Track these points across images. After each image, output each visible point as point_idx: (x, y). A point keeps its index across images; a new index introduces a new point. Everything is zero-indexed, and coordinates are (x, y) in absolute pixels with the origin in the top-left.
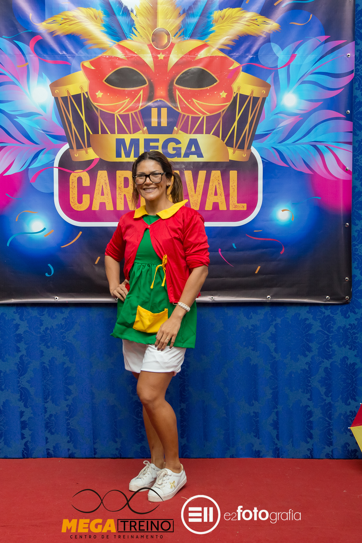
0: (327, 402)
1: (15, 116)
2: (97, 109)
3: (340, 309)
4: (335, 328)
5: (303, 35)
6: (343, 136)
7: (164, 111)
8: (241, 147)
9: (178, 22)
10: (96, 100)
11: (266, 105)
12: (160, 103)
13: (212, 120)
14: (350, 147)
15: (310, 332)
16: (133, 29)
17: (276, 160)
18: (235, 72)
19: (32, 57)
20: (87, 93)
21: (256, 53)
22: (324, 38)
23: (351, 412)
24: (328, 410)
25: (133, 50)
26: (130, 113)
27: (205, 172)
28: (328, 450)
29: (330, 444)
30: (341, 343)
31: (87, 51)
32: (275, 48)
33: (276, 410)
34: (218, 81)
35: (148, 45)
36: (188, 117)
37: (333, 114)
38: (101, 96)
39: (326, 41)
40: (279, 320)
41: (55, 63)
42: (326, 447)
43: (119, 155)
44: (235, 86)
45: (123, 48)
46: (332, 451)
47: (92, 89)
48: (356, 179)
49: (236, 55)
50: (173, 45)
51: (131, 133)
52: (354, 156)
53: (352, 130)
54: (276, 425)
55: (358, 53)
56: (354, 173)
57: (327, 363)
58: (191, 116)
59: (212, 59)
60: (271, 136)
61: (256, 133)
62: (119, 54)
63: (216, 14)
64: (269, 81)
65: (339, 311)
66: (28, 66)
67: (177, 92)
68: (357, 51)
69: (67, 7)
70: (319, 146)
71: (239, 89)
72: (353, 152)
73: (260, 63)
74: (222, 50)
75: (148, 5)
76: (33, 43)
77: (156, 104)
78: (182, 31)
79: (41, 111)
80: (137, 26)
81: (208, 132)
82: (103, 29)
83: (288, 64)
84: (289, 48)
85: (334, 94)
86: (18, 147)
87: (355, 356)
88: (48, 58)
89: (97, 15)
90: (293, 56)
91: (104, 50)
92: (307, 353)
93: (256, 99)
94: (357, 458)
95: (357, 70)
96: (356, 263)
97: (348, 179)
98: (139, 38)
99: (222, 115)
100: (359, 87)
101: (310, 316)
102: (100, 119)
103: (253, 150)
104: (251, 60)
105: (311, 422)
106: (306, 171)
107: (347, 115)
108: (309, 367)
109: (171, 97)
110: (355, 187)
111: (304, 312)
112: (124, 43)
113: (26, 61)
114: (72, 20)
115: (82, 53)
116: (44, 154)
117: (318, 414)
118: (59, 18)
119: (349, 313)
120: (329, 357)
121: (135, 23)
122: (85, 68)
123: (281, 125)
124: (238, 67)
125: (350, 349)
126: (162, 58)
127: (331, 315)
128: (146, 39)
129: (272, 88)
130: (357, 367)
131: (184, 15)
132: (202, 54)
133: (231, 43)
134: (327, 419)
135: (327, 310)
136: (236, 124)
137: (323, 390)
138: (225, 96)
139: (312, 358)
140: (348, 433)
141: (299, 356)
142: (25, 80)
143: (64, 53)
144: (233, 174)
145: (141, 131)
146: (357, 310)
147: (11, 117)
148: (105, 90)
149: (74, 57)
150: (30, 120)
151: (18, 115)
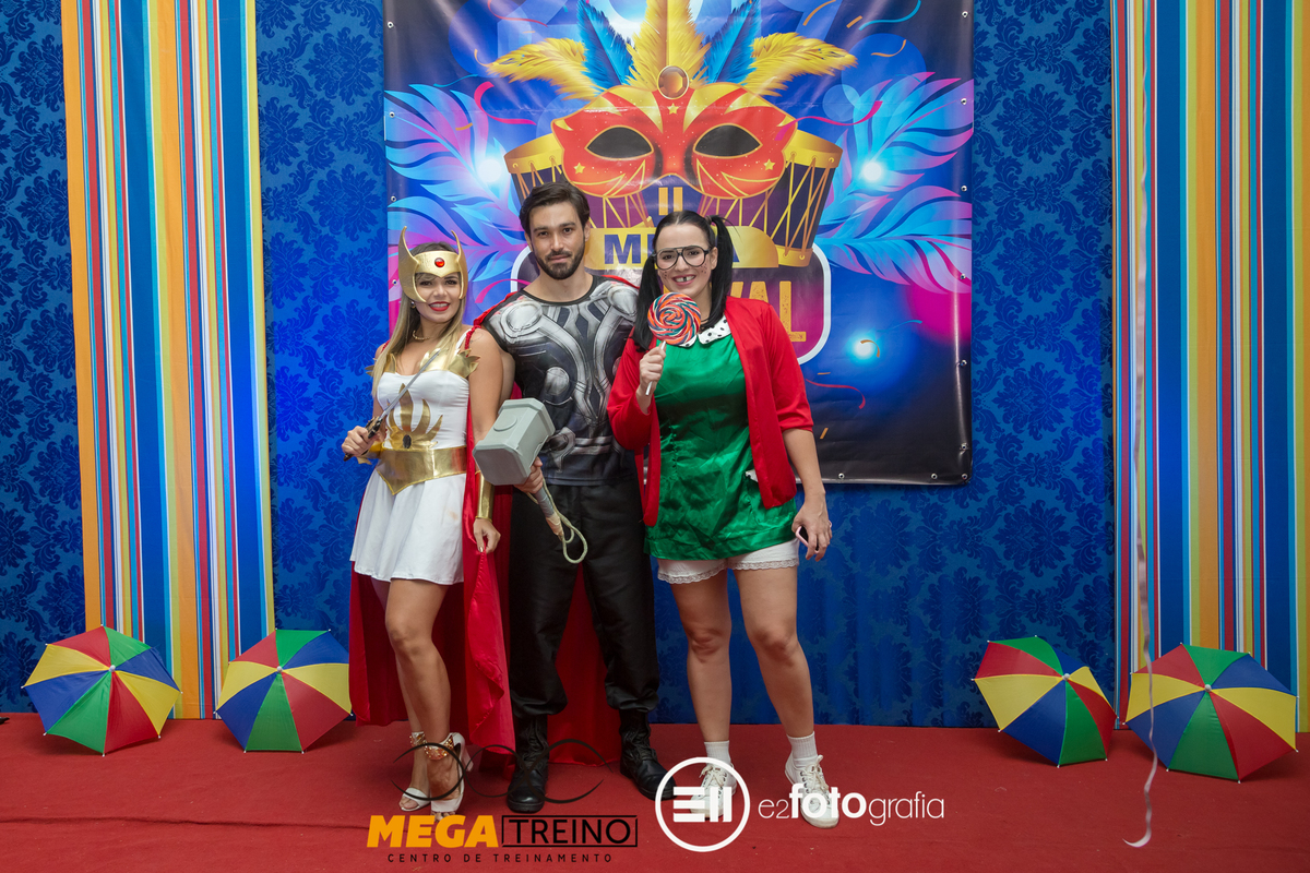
0: (933, 638)
1: (452, 204)
3: (953, 493)
4: (946, 522)
5: (893, 71)
6: (957, 227)
7: (678, 192)
8: (797, 245)
9: (700, 55)
10: (574, 176)
11: (835, 180)
12: (672, 181)
13: (751, 205)
14: (968, 243)
15: (906, 530)
16: (630, 68)
17: (852, 264)
18: (788, 130)
19: (477, 114)
20: (560, 166)
21: (820, 99)
22: (924, 75)
23: (971, 653)
24: (935, 650)
25: (631, 101)
26: (626, 196)
27: (742, 283)
28: (935, 712)
29: (939, 703)
30: (956, 547)
31: (561, 104)
32: (849, 92)
33: (853, 651)
34: (761, 145)
35: (653, 93)
36: (715, 200)
37: (941, 192)
38: (581, 171)
39: (928, 81)
40: (857, 512)
41: (513, 122)
42: (933, 708)
43: (609, 260)
44: (787, 152)
45: (616, 100)
46: (942, 715)
47: (570, 159)
48: (977, 291)
49: (790, 104)
50: (691, 91)
51: (627, 227)
52: (974, 256)
53: (971, 217)
54: (853, 673)
55: (979, 98)
56: (974, 283)
57: (933, 578)
58: (719, 198)
59: (751, 111)
60: (843, 227)
61: (820, 224)
62: (609, 108)
63: (757, 43)
64: (839, 143)
65: (951, 498)
66: (472, 128)
67: (698, 163)
68: (977, 94)
69: (530, 39)
70: (919, 242)
71: (793, 155)
72: (973, 250)
73: (825, 116)
74: (767, 98)
75: (652, 32)
76: (479, 92)
77: (667, 182)
78: (705, 69)
79: (491, 195)
80: (636, 63)
81: (746, 223)
82: (586, 69)
83: (869, 117)
84: (872, 92)
85: (942, 160)
87: (978, 566)
88: (502, 114)
89: (575, 48)
90: (877, 105)
91: (586, 101)
92: (901, 562)
93: (819, 172)
94: (982, 726)
95: (977, 124)
96: (978, 422)
97: (966, 292)
98: (639, 83)
99: (768, 196)
100: (981, 149)
101: (906, 504)
103: (816, 249)
104: (812, 111)
105: (909, 670)
106: (899, 280)
107: (962, 192)
108: (905, 584)
109: (689, 168)
110: (975, 305)
111: (896, 501)
112: (616, 91)
113: (470, 121)
114: (538, 58)
115: (553, 107)
116: (496, 260)
117: (919, 656)
118: (518, 55)
119: (968, 500)
120: (937, 568)
121: (634, 59)
122: (557, 129)
123: (858, 211)
124: (793, 123)
125: (970, 556)
126: (675, 112)
127: (940, 503)
128: (650, 84)
129: (845, 155)
130: (980, 584)
131: (709, 44)
132: (737, 105)
133: (780, 86)
134: (933, 664)
135: (933, 495)
136: (788, 209)
137: (927, 619)
138: (771, 168)
139: (910, 569)
140: (968, 687)
141: (889, 566)
142: (468, 150)
143: (526, 107)
144: (785, 287)
145: (643, 223)
146: (980, 495)
147: (446, 206)
148: (586, 161)
149: (540, 113)
150: (475, 209)
151: (457, 202)
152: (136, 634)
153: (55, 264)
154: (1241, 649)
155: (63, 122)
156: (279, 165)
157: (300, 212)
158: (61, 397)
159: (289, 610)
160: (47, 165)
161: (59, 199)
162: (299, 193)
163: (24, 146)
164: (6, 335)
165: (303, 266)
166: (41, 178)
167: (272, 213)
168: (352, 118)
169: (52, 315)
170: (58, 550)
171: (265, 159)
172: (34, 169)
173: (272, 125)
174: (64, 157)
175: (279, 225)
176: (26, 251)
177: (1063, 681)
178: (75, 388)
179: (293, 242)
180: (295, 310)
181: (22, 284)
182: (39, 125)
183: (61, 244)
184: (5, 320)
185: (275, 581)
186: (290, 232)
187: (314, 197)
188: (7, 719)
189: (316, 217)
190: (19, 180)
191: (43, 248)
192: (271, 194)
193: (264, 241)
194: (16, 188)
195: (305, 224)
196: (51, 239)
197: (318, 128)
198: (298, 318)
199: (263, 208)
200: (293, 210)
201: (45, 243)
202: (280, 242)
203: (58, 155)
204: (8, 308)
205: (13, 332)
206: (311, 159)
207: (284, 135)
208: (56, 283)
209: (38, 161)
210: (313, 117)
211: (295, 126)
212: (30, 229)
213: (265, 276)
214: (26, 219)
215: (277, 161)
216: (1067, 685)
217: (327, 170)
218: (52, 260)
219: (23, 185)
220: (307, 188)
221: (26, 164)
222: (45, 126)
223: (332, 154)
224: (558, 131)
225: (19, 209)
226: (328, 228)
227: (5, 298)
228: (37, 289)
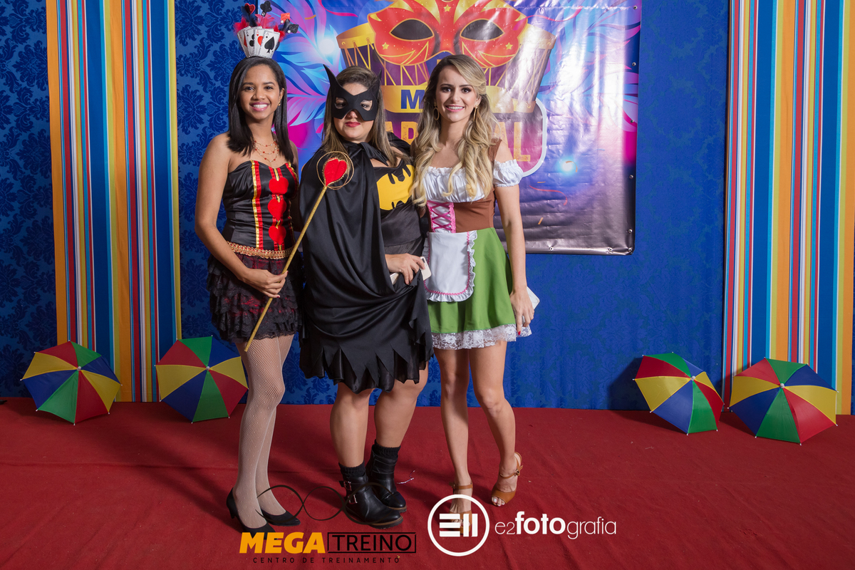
1: (302, 68)
2: (383, 60)
8: (526, 99)
10: (382, 51)
11: (551, 57)
12: (445, 55)
14: (635, 99)
18: (521, 24)
19: (319, 9)
20: (373, 44)
25: (420, 2)
26: (415, 65)
31: (374, 3)
38: (387, 48)
41: (343, 15)
43: (404, 106)
44: (521, 38)
45: (410, 2)
47: (379, 41)
51: (416, 84)
52: (638, 108)
53: (637, 82)
61: (541, 85)
62: (406, 7)
66: (315, 18)
67: (463, 44)
74: (508, 3)
77: (441, 56)
79: (327, 62)
81: (493, 84)
85: (620, 46)
86: (305, 98)
88: (335, 11)
91: (390, 2)
93: (542, 51)
95: (643, 21)
97: (634, 131)
99: (507, 67)
102: (386, 71)
103: (538, 101)
107: (632, 67)
109: (457, 47)
113: (314, 13)
115: (369, 6)
122: (371, 20)
124: (525, 20)
126: (448, 10)
132: (488, 7)
138: (510, 48)
142: (313, 32)
143: (352, 5)
144: (519, 126)
145: (426, 83)
147: (298, 69)
148: (391, 41)
149: (361, 9)
150: (317, 71)
151: (305, 67)
152: (91, 346)
153: (38, 103)
154: (801, 361)
155: (44, 9)
156: (188, 40)
157: (201, 72)
158: (42, 191)
159: (192, 331)
160: (34, 37)
161: (41, 60)
162: (201, 59)
163: (18, 24)
164: (6, 150)
165: (203, 107)
166: (29, 46)
167: (183, 72)
168: (236, 10)
169: (36, 137)
170: (39, 291)
171: (179, 36)
172: (24, 40)
173: (184, 14)
174: (45, 32)
175: (188, 80)
176: (19, 94)
177: (691, 381)
178: (51, 185)
179: (196, 91)
180: (198, 136)
181: (16, 116)
182: (28, 11)
183: (42, 90)
184: (4, 139)
185: (182, 313)
186: (194, 84)
187: (211, 61)
188: (6, 401)
189: (212, 75)
190: (14, 47)
191: (30, 92)
192: (182, 59)
193: (177, 90)
194: (12, 52)
195: (205, 79)
196: (36, 86)
197: (214, 16)
198: (199, 141)
199: (177, 68)
200: (197, 70)
201: (32, 89)
202: (188, 92)
203: (41, 31)
204: (7, 131)
205: (10, 147)
206: (209, 36)
207: (192, 20)
208: (39, 116)
209: (27, 34)
210: (210, 9)
211: (199, 14)
212: (22, 79)
213: (178, 113)
214: (19, 73)
215: (186, 37)
216: (694, 383)
217: (220, 44)
218: (36, 100)
219: (17, 50)
220: (206, 56)
221: (19, 37)
222: (32, 11)
223: (223, 34)
224: (372, 22)
225: (14, 66)
226: (220, 82)
227: (5, 125)
228: (26, 119)
